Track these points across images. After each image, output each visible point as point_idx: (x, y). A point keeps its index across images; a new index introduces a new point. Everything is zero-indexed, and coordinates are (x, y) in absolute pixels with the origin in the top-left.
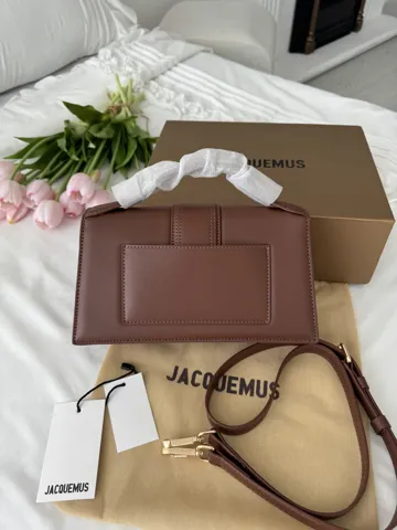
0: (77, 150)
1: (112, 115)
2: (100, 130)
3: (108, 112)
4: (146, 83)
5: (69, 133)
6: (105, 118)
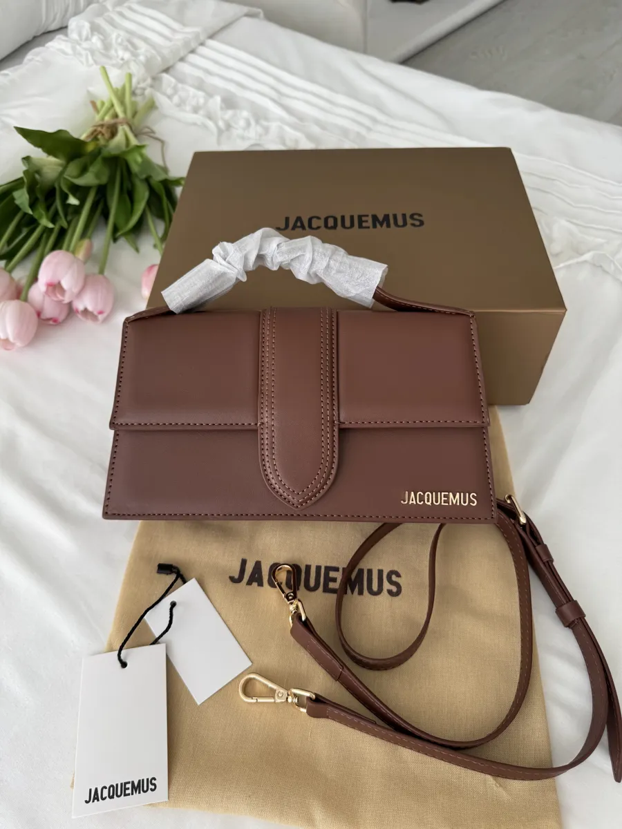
0: (48, 208)
1: (102, 142)
2: (84, 170)
3: (95, 136)
4: (154, 79)
5: (32, 180)
6: (90, 148)
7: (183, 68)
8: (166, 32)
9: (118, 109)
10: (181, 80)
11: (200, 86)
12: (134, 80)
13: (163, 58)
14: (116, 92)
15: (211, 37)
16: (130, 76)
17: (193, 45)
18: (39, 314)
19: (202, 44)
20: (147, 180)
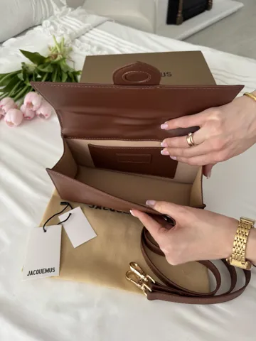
1: (51, 59)
2: (44, 67)
4: (72, 41)
5: (25, 70)
6: (47, 61)
7: (83, 37)
8: (78, 25)
9: (58, 49)
10: (82, 41)
11: (89, 43)
12: (65, 41)
13: (76, 34)
14: (58, 44)
15: (95, 27)
16: (63, 39)
17: (88, 29)
18: (23, 115)
19: (91, 30)
20: (67, 73)
